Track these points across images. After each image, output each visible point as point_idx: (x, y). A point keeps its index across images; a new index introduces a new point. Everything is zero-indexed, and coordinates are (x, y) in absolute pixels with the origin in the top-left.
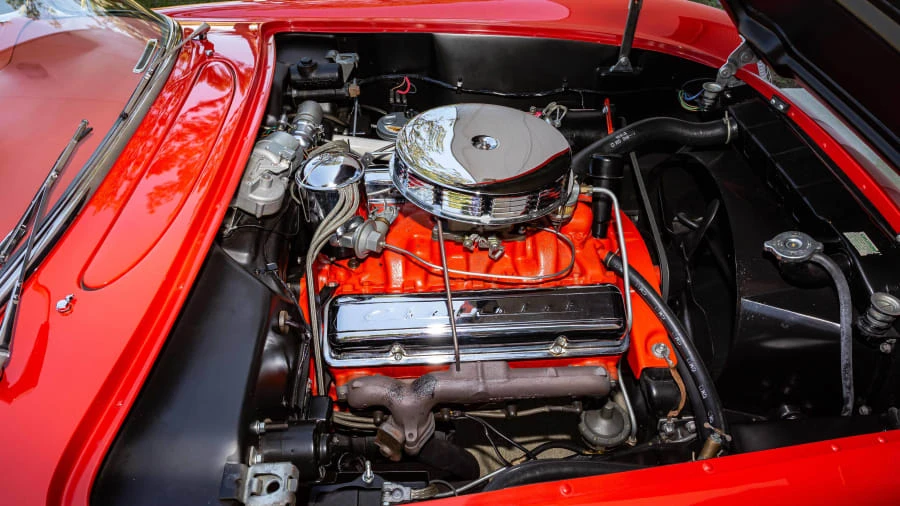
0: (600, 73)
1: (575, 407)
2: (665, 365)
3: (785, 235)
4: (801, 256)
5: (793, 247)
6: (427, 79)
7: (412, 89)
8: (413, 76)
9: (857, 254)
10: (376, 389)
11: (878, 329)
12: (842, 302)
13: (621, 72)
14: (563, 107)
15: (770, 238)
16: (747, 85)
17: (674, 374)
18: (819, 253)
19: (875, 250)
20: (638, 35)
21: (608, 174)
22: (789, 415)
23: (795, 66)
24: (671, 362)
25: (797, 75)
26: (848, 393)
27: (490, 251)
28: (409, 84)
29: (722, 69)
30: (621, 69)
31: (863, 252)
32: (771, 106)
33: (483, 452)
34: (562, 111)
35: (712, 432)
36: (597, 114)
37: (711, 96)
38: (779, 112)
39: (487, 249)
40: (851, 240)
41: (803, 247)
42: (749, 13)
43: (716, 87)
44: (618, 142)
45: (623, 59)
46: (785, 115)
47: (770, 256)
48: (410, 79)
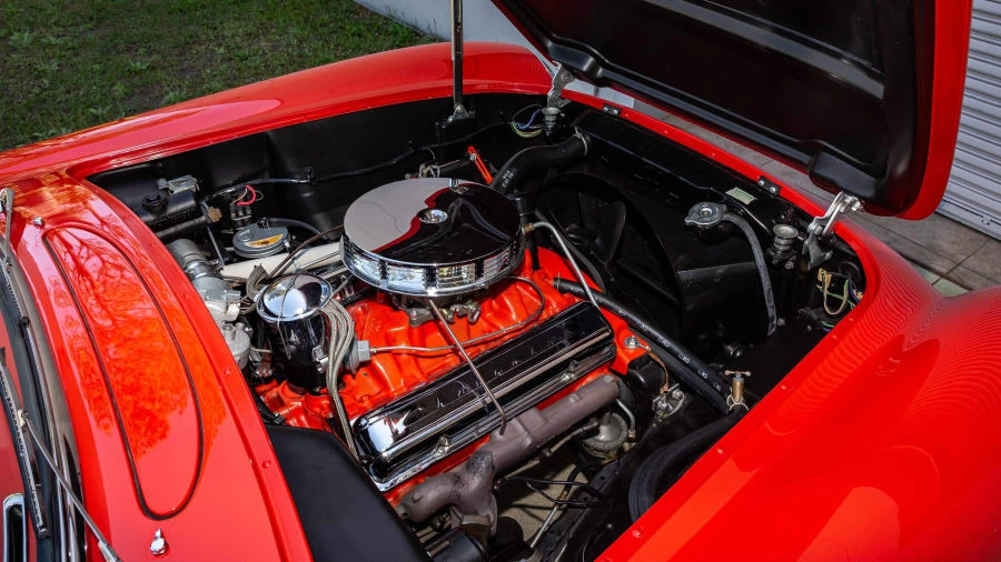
0: (440, 127)
1: (592, 423)
2: (643, 352)
3: (696, 208)
4: (716, 219)
5: (706, 215)
6: (273, 181)
7: (258, 196)
8: (256, 182)
9: (744, 204)
10: (432, 493)
11: (784, 252)
12: (752, 243)
13: (460, 120)
14: (435, 167)
15: (686, 214)
16: (573, 102)
17: (652, 355)
18: (726, 213)
19: (753, 198)
20: (466, 82)
21: (524, 211)
22: (735, 353)
23: (611, 75)
24: (647, 348)
25: (614, 81)
26: (771, 312)
27: (470, 315)
28: (254, 191)
29: (550, 94)
30: (460, 117)
31: (747, 202)
32: (606, 113)
33: (523, 507)
34: (435, 170)
35: (734, 376)
36: (467, 163)
37: (551, 119)
38: (615, 116)
39: (465, 315)
40: (734, 196)
41: (714, 213)
42: (553, 40)
43: (552, 110)
44: (507, 181)
45: (458, 108)
46: (619, 118)
47: (693, 226)
48: (253, 186)
